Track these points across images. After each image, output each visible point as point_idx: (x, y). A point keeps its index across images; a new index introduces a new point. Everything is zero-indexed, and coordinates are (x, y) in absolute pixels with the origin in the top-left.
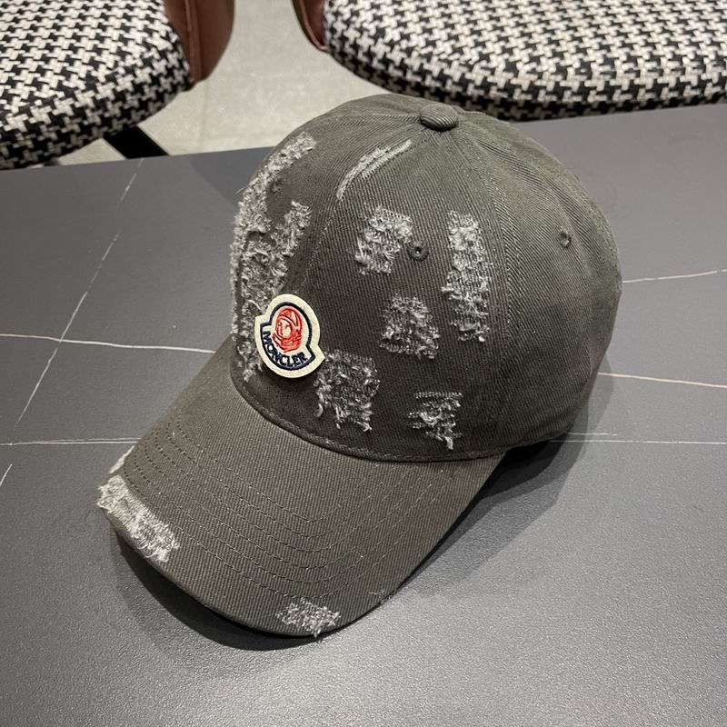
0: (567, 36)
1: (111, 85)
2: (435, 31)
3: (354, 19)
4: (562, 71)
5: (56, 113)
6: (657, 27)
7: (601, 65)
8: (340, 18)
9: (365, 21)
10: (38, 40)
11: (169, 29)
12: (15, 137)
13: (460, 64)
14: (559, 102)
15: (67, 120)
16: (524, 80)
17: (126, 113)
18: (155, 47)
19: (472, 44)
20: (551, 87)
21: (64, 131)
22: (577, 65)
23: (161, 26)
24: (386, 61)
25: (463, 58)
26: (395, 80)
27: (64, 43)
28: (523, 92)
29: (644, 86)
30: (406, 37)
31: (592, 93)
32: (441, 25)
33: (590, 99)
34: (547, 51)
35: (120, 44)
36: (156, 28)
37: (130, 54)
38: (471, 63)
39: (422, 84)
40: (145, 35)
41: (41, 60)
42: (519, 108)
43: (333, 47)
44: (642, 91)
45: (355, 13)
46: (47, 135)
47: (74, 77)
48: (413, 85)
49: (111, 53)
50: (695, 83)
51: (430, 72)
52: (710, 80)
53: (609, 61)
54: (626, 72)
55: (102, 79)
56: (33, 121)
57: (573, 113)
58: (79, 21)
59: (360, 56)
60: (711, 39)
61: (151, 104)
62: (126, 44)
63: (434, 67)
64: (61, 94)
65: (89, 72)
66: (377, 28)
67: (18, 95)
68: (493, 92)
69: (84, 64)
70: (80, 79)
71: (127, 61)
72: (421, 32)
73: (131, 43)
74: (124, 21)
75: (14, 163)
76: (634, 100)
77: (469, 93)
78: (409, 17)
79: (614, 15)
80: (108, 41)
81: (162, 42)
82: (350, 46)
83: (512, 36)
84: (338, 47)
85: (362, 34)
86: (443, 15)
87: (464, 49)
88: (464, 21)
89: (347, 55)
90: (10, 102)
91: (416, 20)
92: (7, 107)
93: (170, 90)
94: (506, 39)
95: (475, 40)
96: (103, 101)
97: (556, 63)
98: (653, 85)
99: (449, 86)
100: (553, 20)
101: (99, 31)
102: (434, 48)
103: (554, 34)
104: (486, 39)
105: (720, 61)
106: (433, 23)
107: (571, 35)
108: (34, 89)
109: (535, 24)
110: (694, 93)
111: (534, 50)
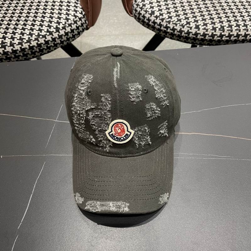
0: (216, 16)
1: (64, 30)
2: (172, 13)
3: (144, 7)
4: (214, 29)
5: (46, 40)
6: (246, 14)
7: (227, 27)
8: (139, 7)
9: (148, 8)
10: (39, 14)
11: (82, 10)
12: (33, 48)
13: (180, 25)
14: (213, 39)
15: (50, 42)
16: (201, 32)
17: (68, 39)
18: (78, 17)
19: (184, 18)
20: (210, 34)
21: (49, 46)
22: (219, 27)
23: (80, 10)
24: (154, 23)
25: (181, 23)
26: (157, 29)
27: (48, 15)
28: (201, 36)
29: (241, 35)
30: (161, 15)
31: (224, 36)
32: (174, 11)
33: (223, 39)
34: (209, 22)
35: (67, 16)
36: (78, 10)
37: (70, 19)
38: (184, 25)
39: (167, 31)
40: (75, 12)
41: (41, 21)
42: (199, 41)
43: (136, 16)
44: (241, 36)
45: (144, 5)
46: (43, 47)
47: (52, 27)
48: (163, 31)
49: (63, 19)
51: (169, 27)
53: (230, 26)
54: (236, 30)
55: (61, 28)
56: (39, 43)
57: (217, 43)
58: (52, 7)
59: (145, 20)
61: (76, 36)
62: (68, 16)
63: (171, 26)
64: (48, 34)
65: (57, 26)
66: (151, 10)
67: (34, 34)
68: (191, 35)
69: (55, 23)
70: (54, 28)
71: (69, 22)
72: (167, 13)
73: (70, 15)
74: (67, 7)
75: (33, 56)
76: (238, 39)
77: (182, 35)
78: (162, 7)
79: (232, 9)
80: (62, 14)
81: (80, 15)
82: (142, 16)
83: (198, 16)
84: (137, 16)
85: (146, 13)
86: (174, 7)
87: (181, 20)
88: (181, 10)
89: (140, 19)
90: (32, 36)
91: (165, 8)
92: (31, 38)
93: (82, 31)
94: (196, 17)
95: (185, 17)
96: (62, 35)
97: (212, 26)
98: (245, 34)
99: (176, 32)
100: (211, 10)
101: (59, 11)
102: (171, 19)
103: (212, 16)
104: (189, 16)
106: (171, 10)
107: (218, 16)
108: (39, 32)
109: (205, 12)
111: (205, 21)
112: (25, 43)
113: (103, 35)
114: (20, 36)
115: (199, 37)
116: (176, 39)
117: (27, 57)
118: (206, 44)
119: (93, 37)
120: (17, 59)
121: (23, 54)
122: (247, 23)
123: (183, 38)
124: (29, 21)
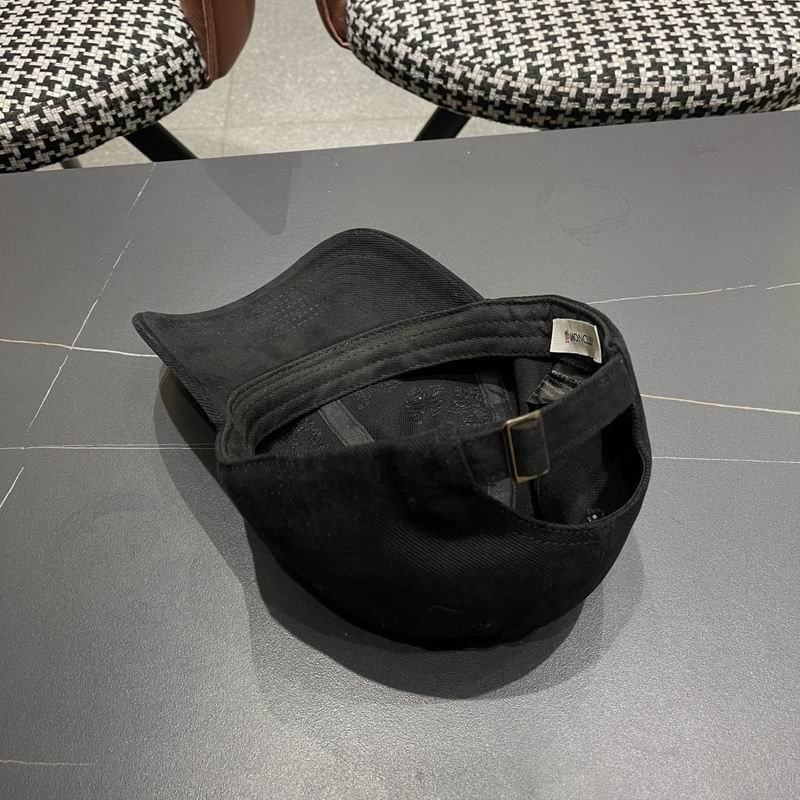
0: (592, 40)
1: (125, 84)
2: (458, 32)
3: (377, 16)
4: (584, 77)
5: (68, 113)
6: (686, 32)
7: (624, 72)
8: (362, 15)
9: (387, 19)
10: (50, 35)
11: (184, 25)
12: (27, 138)
13: (482, 68)
14: (581, 110)
15: (79, 120)
16: (546, 86)
17: (140, 113)
18: (171, 44)
19: (495, 47)
20: (573, 93)
21: (76, 131)
22: (600, 72)
23: (176, 24)
24: (408, 62)
25: (485, 62)
26: (417, 81)
27: (77, 40)
28: (545, 98)
29: (669, 94)
30: (428, 38)
31: (616, 100)
32: (465, 26)
33: (614, 107)
34: (571, 56)
35: (134, 41)
36: (172, 24)
37: (145, 52)
38: (494, 66)
39: (444, 87)
40: (160, 32)
41: (53, 58)
42: (541, 114)
43: (356, 45)
44: (666, 100)
45: (378, 11)
46: (59, 135)
47: (87, 76)
48: (435, 87)
49: (124, 51)
50: (721, 91)
51: (452, 75)
52: (738, 89)
53: (633, 68)
54: (650, 80)
55: (116, 78)
56: (44, 121)
57: (597, 121)
58: (92, 15)
59: (382, 56)
60: (741, 44)
61: (165, 103)
62: (140, 42)
64: (73, 94)
65: (102, 70)
66: (398, 26)
67: (30, 95)
68: (515, 97)
69: (97, 62)
70: (93, 78)
71: (141, 59)
72: (443, 32)
73: (145, 41)
74: (138, 16)
75: (26, 164)
76: (658, 109)
77: (491, 98)
78: (432, 15)
79: (643, 19)
80: (122, 38)
81: (178, 39)
82: (372, 44)
83: (536, 39)
84: (360, 44)
85: (384, 32)
86: (467, 15)
87: (487, 52)
88: (488, 22)
89: (368, 53)
90: (21, 101)
91: (439, 19)
92: (19, 107)
93: (185, 88)
94: (530, 43)
95: (498, 43)
96: (117, 101)
97: (579, 70)
98: (678, 93)
99: (471, 90)
100: (579, 22)
101: (113, 27)
102: (456, 50)
103: (579, 38)
104: (509, 41)
105: (749, 68)
106: (457, 23)
107: (596, 39)
108: (46, 88)
109: (560, 27)
110: (720, 101)
111: (558, 55)
113: (291, 123)
117: (8, 164)
118: (566, 124)
119: (261, 128)
122: (687, 57)
123: (495, 108)
124: (16, 58)
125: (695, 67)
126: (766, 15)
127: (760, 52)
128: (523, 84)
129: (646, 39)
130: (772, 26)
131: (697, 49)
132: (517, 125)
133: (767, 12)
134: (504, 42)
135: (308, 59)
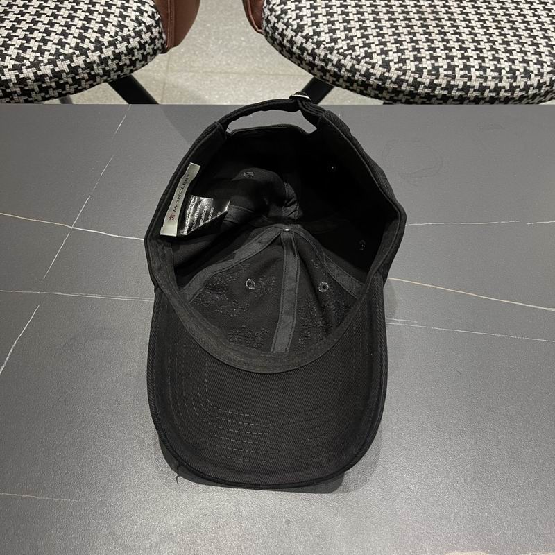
0: (426, 46)
1: (112, 48)
2: (338, 32)
3: (283, 15)
4: (419, 71)
5: (73, 65)
6: (488, 46)
7: (445, 70)
8: (274, 13)
9: (291, 18)
10: (63, 10)
11: (154, 10)
12: (44, 80)
13: (352, 58)
14: (415, 92)
15: (80, 70)
16: (394, 74)
17: (120, 68)
18: (144, 23)
19: (361, 45)
20: (411, 81)
21: (77, 77)
22: (430, 68)
23: (149, 9)
24: (302, 49)
25: (354, 54)
26: (307, 62)
27: (81, 15)
28: (392, 82)
29: (473, 87)
30: (317, 34)
31: (438, 88)
32: (342, 28)
33: (436, 92)
34: (411, 55)
35: (120, 19)
36: (146, 9)
37: (127, 27)
38: (360, 58)
39: (325, 68)
40: (138, 14)
41: (64, 26)
42: (389, 92)
43: (268, 33)
44: (471, 90)
45: (284, 12)
46: (66, 80)
47: (87, 40)
48: (319, 67)
49: (113, 25)
50: (507, 88)
51: (332, 61)
52: (519, 87)
53: (452, 68)
54: (462, 76)
55: (106, 44)
56: (57, 69)
57: (425, 100)
59: (285, 42)
60: (523, 57)
61: (138, 62)
62: (124, 20)
64: (77, 52)
65: (98, 37)
66: (298, 23)
67: (49, 51)
68: (372, 80)
69: (94, 31)
70: (91, 42)
71: (124, 32)
72: (327, 31)
73: (128, 19)
74: (123, 2)
75: (42, 97)
76: (466, 96)
77: (356, 78)
78: (321, 18)
79: (460, 34)
80: (112, 16)
81: (149, 19)
82: (279, 34)
83: (389, 42)
85: (287, 27)
86: (344, 21)
87: (356, 47)
88: (358, 27)
89: (276, 39)
90: (42, 55)
91: (325, 22)
92: (40, 58)
93: (151, 53)
94: (385, 44)
95: (363, 42)
96: (106, 59)
97: (416, 65)
98: (479, 87)
99: (343, 72)
100: (418, 33)
101: (106, 8)
102: (336, 44)
103: (417, 44)
104: (371, 42)
105: (527, 74)
106: (337, 25)
107: (429, 46)
108: (59, 47)
109: (406, 35)
110: (506, 94)
111: (402, 54)
112: (28, 67)
114: (18, 53)
115: (388, 84)
116: (344, 86)
117: (30, 96)
118: (404, 100)
119: (191, 74)
120: (8, 99)
121: (22, 89)
122: (488, 63)
123: (358, 85)
124: (40, 24)
125: (492, 71)
126: (541, 38)
127: (535, 64)
128: (378, 71)
129: (461, 48)
130: (544, 46)
131: (494, 58)
132: (372, 97)
133: (542, 36)
134: (368, 42)
135: (227, 28)
